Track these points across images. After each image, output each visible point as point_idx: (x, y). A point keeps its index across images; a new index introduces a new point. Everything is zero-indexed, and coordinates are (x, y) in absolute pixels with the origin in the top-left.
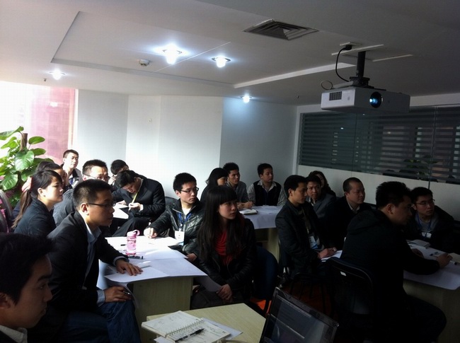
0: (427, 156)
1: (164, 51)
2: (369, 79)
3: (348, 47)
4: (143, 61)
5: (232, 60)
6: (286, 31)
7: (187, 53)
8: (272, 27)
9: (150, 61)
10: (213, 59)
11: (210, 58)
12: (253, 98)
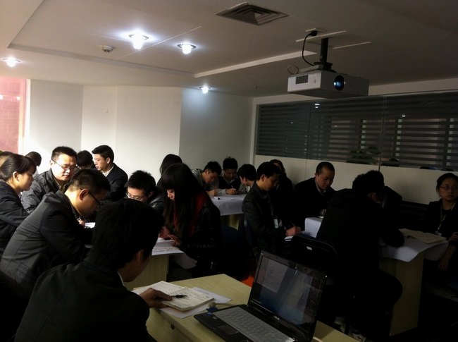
0: (371, 148)
1: (130, 36)
2: (331, 64)
3: (314, 33)
4: (106, 47)
5: (198, 47)
6: (257, 15)
7: (153, 39)
8: (243, 11)
9: (113, 48)
10: (179, 46)
11: (176, 45)
12: (211, 89)
